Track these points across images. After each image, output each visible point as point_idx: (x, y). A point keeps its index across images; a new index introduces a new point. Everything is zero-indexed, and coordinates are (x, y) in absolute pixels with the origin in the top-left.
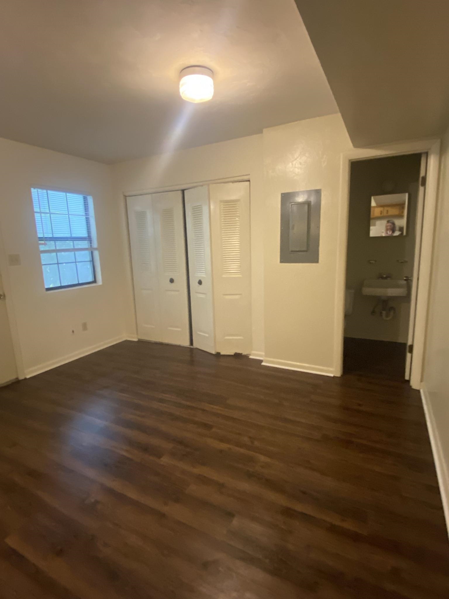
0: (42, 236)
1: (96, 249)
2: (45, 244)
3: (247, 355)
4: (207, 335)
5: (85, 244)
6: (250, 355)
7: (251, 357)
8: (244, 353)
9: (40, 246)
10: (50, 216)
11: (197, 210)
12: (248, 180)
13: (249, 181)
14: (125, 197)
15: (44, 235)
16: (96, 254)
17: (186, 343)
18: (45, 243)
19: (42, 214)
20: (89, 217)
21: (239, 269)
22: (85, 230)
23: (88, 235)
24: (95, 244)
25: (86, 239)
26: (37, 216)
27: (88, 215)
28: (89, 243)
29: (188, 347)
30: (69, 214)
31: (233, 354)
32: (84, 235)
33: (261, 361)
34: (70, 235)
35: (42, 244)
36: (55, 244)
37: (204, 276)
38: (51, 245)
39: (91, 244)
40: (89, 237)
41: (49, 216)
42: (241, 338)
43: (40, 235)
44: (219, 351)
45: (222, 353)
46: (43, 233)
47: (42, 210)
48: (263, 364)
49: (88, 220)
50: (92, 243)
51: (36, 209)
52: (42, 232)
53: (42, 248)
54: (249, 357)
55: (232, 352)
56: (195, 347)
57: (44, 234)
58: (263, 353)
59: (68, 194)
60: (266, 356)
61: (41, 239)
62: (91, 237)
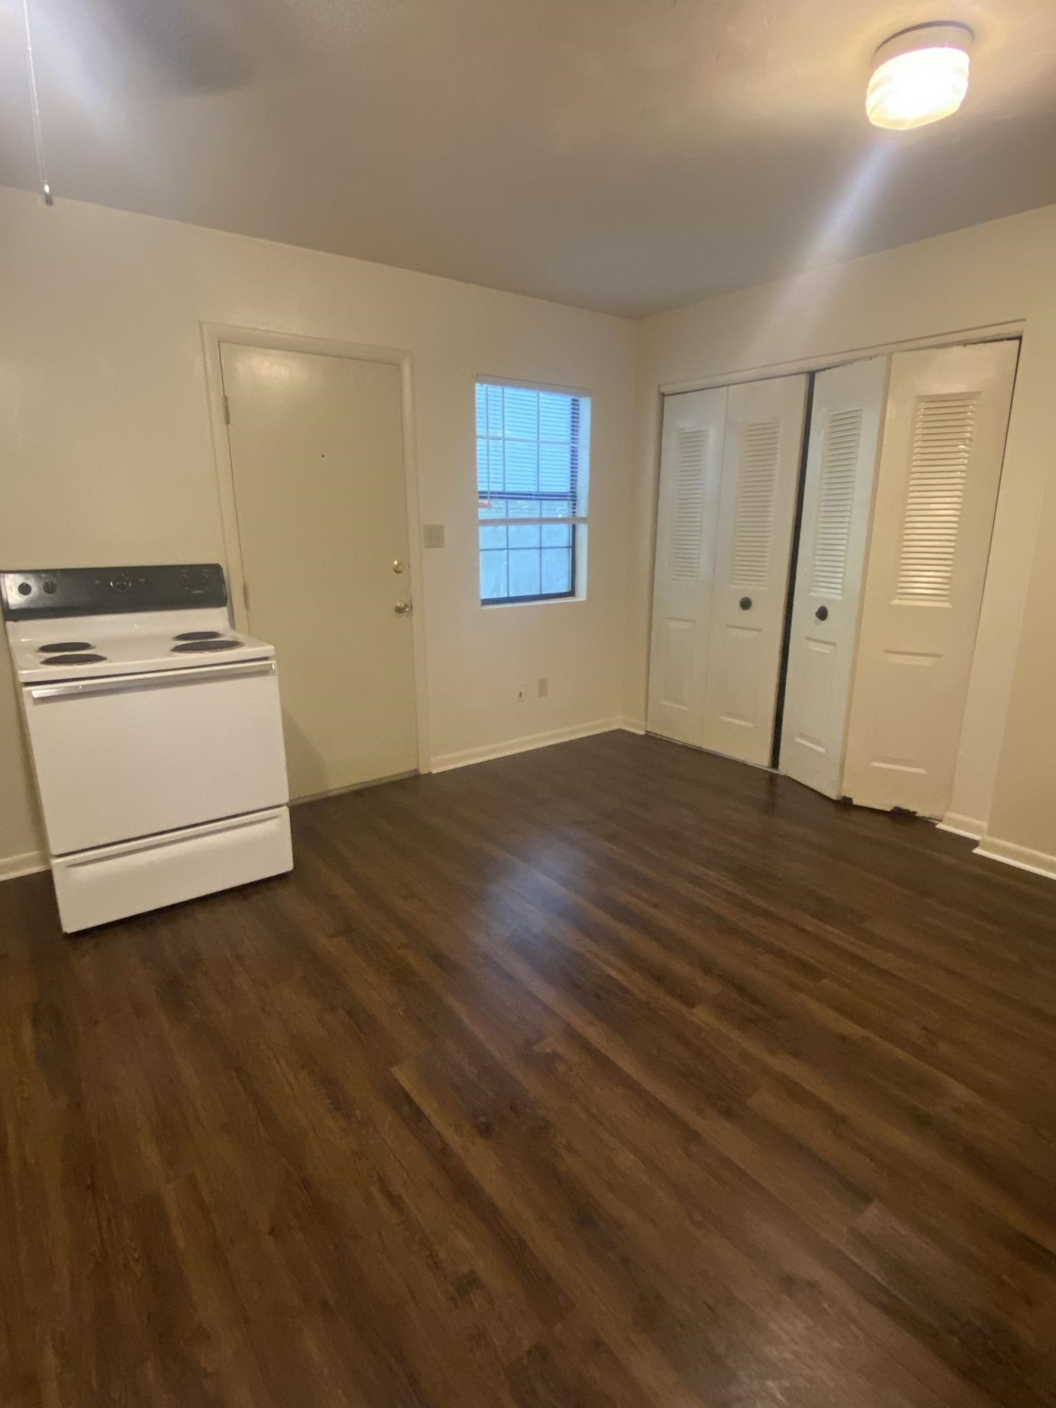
0: (485, 489)
1: (584, 520)
2: (489, 506)
3: (930, 818)
4: (822, 750)
5: (561, 509)
6: (941, 821)
7: (940, 826)
8: (922, 812)
9: (480, 510)
10: (504, 444)
11: (845, 425)
12: (1016, 335)
13: (1020, 338)
14: (663, 395)
15: (489, 487)
16: (583, 531)
17: (761, 759)
18: (489, 503)
19: (490, 441)
20: (576, 448)
21: (946, 587)
22: (565, 478)
23: (572, 488)
24: (582, 511)
25: (566, 496)
26: (481, 444)
27: (576, 443)
28: (571, 506)
29: (765, 771)
30: (538, 442)
31: (888, 809)
32: (563, 488)
33: (975, 844)
34: (535, 487)
35: (483, 506)
36: (507, 506)
37: (839, 598)
38: (497, 509)
39: (574, 508)
40: (572, 492)
41: (501, 444)
42: (922, 771)
43: (482, 487)
44: (848, 795)
45: (856, 802)
46: (489, 482)
47: (492, 432)
48: (977, 851)
49: (574, 453)
50: (577, 507)
51: (480, 431)
52: (486, 480)
53: (483, 514)
54: (935, 824)
55: (886, 803)
56: (781, 773)
57: (491, 485)
58: (984, 825)
59: (542, 395)
60: (991, 832)
61: (483, 495)
62: (575, 492)
